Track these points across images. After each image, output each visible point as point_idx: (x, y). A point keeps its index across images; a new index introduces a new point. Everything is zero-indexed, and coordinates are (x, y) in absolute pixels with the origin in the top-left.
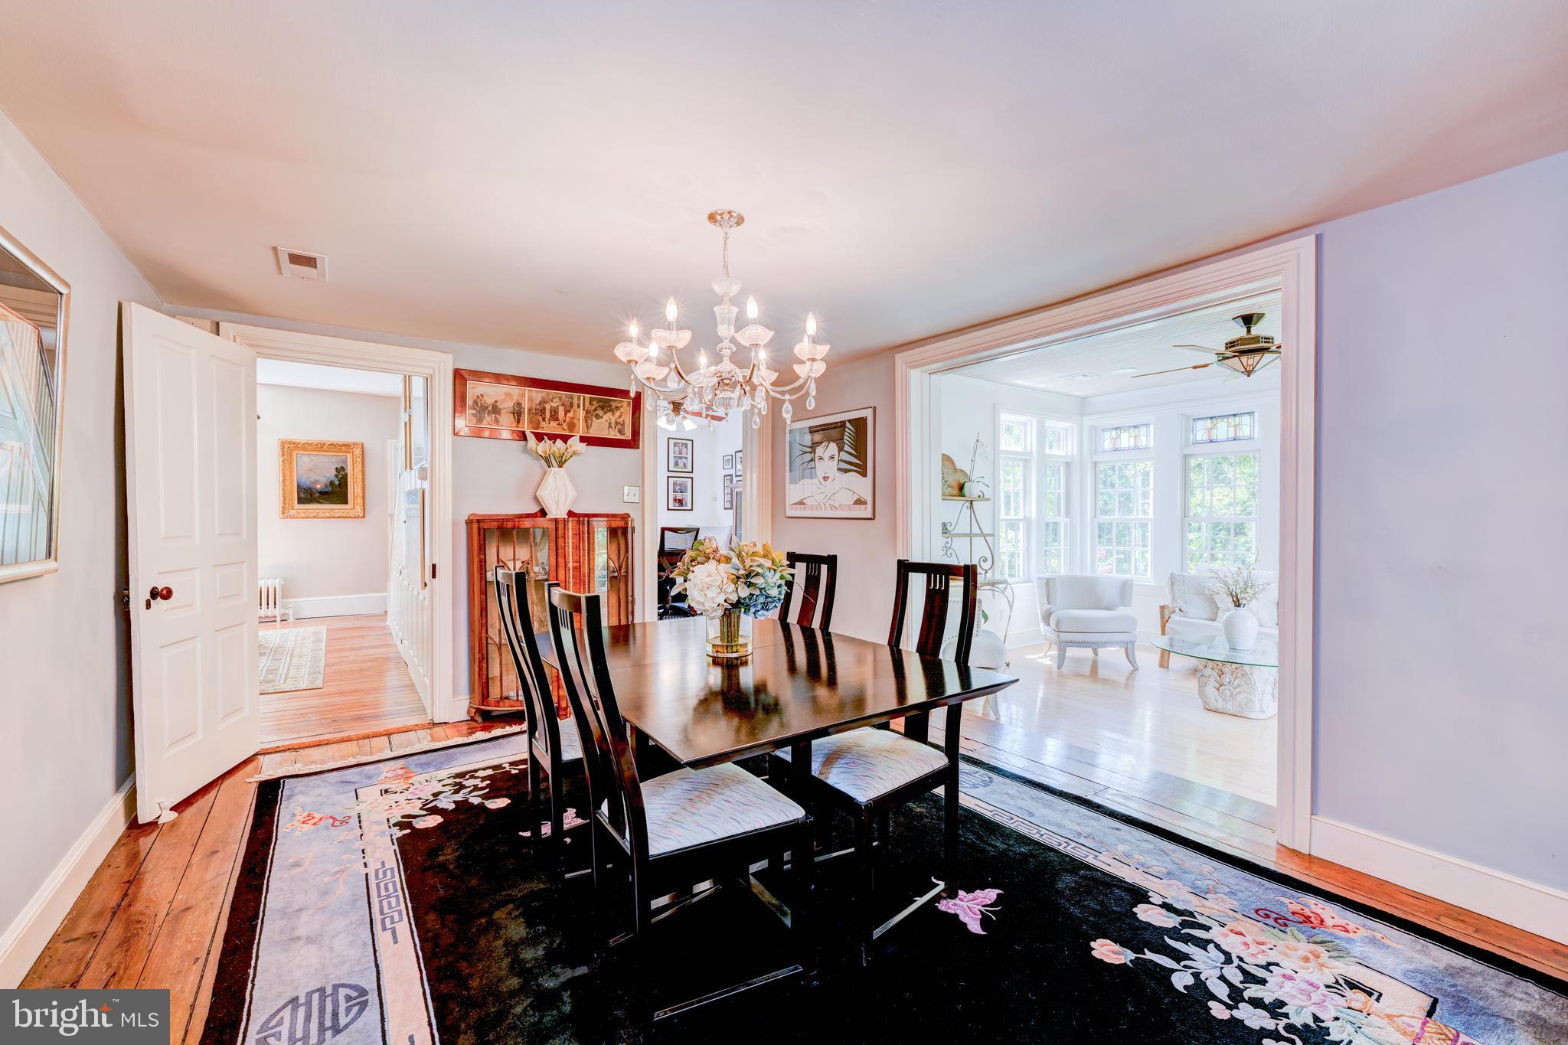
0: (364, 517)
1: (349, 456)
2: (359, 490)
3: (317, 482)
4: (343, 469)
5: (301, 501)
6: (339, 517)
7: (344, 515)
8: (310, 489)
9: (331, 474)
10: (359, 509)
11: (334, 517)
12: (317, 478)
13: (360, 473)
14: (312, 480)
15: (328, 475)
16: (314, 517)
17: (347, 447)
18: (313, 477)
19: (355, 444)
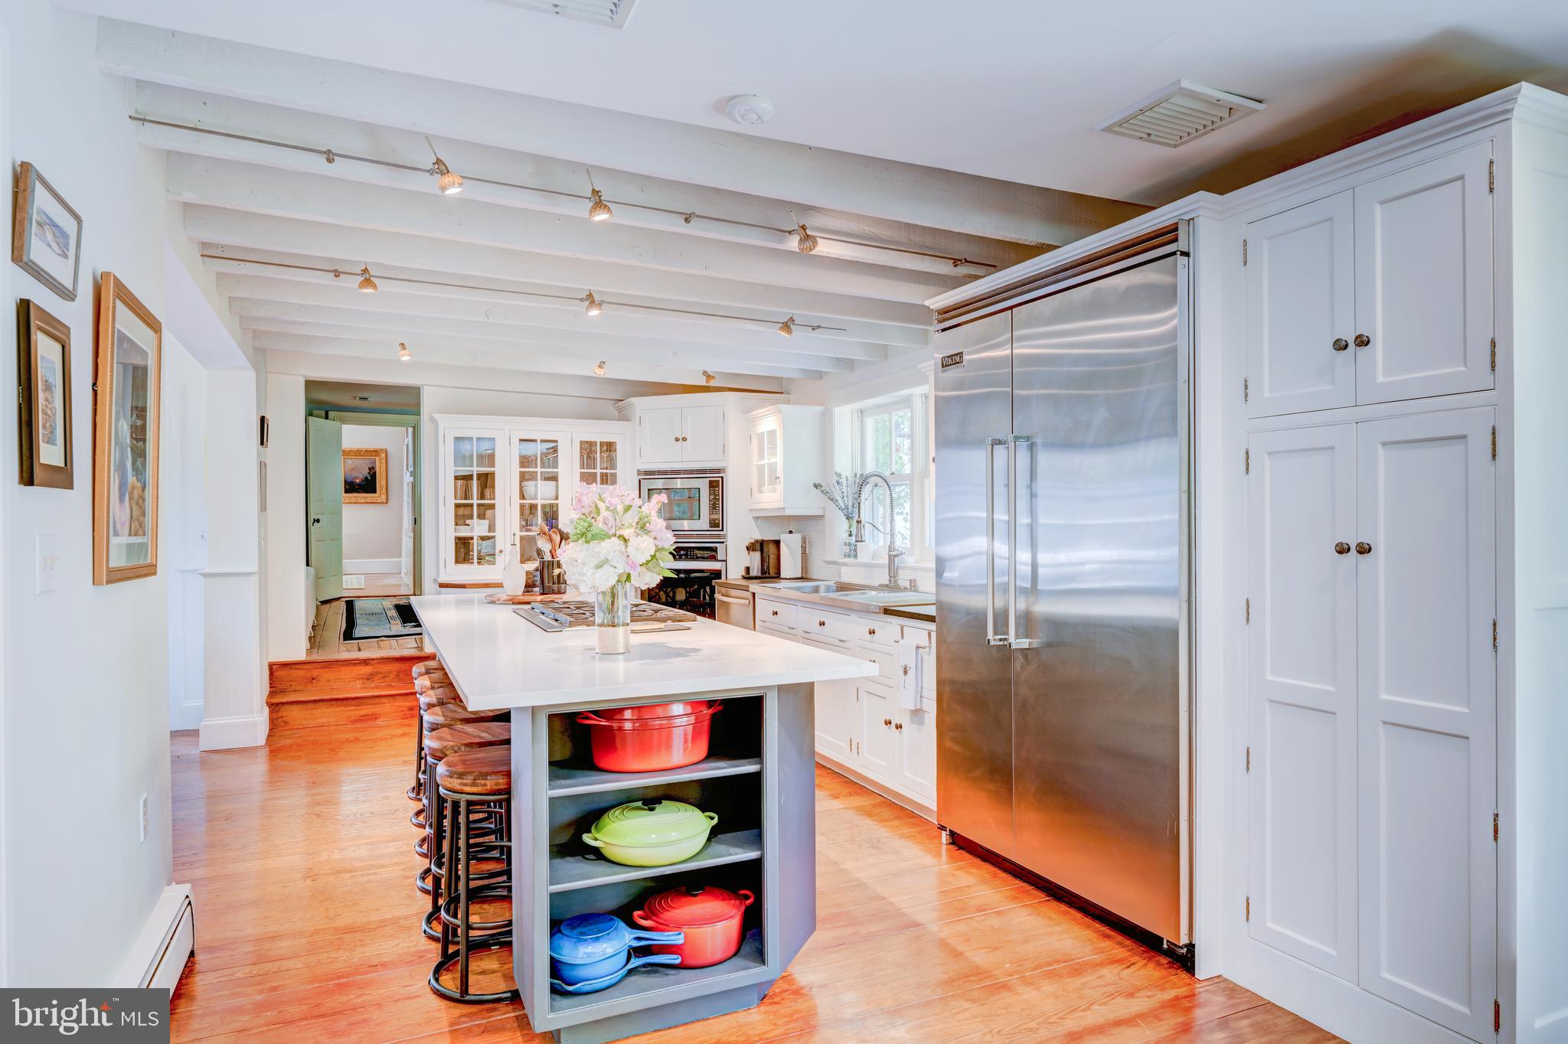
0: (387, 502)
1: (377, 458)
2: (383, 483)
3: (357, 478)
4: (373, 468)
5: (347, 491)
6: (371, 503)
7: (374, 501)
8: (353, 482)
9: (365, 472)
10: (384, 497)
11: (367, 503)
12: (357, 475)
13: (385, 471)
14: (353, 476)
15: (363, 473)
16: (355, 503)
17: (376, 452)
18: (355, 474)
19: (382, 450)
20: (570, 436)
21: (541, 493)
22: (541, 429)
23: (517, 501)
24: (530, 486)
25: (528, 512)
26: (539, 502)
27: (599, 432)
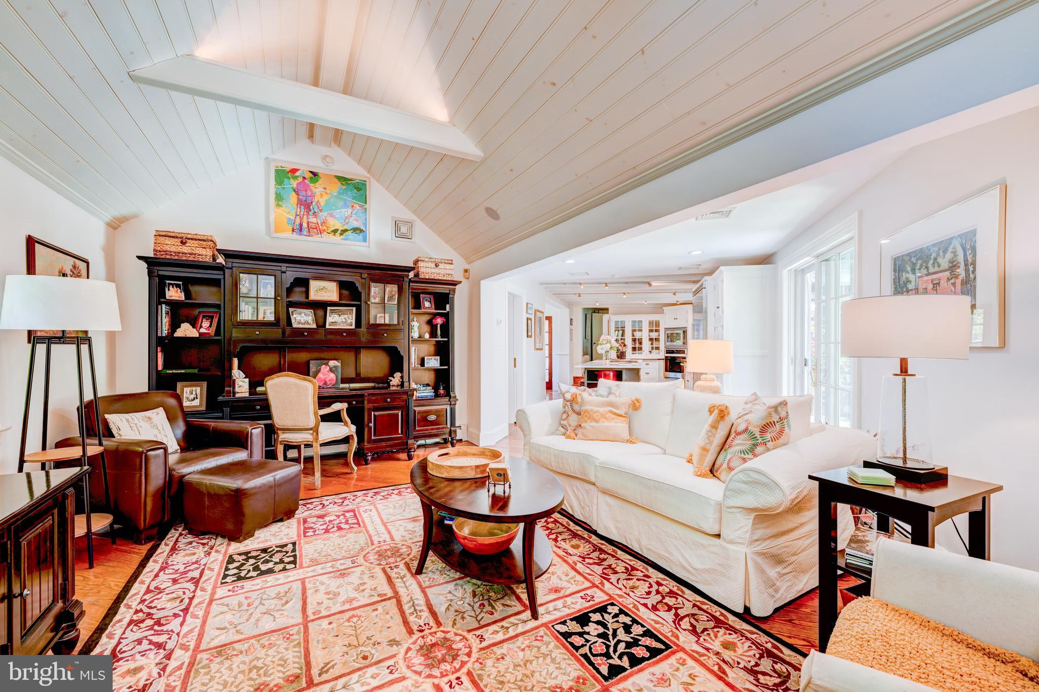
20: (646, 319)
21: (638, 335)
22: (637, 318)
23: (631, 337)
24: (635, 333)
25: (634, 340)
26: (637, 338)
27: (654, 317)
